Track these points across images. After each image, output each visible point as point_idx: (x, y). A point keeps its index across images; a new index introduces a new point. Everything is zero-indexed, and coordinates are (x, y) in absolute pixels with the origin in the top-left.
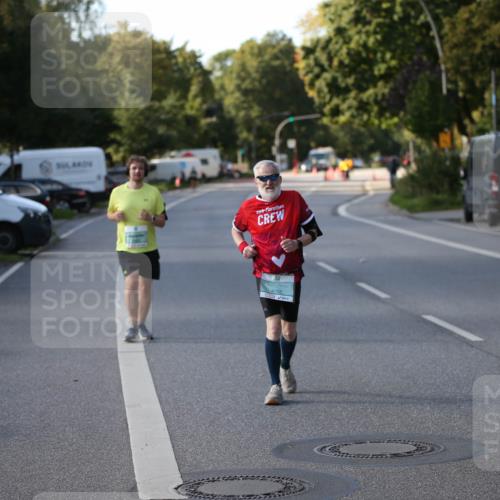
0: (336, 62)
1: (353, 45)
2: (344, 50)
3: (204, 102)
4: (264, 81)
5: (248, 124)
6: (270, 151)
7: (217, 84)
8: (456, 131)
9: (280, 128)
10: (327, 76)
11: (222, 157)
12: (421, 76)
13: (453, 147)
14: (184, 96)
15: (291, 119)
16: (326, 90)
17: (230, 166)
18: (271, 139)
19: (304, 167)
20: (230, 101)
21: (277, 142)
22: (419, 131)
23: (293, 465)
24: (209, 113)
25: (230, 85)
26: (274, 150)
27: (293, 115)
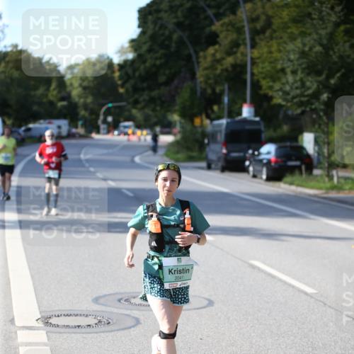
0: (137, 74)
1: (148, 64)
2: (142, 67)
3: (59, 92)
4: (95, 82)
5: (86, 107)
6: (97, 123)
7: (68, 83)
8: (204, 116)
9: (104, 109)
10: (132, 82)
11: (70, 125)
12: (185, 85)
13: (202, 125)
14: (48, 89)
15: (110, 105)
16: (130, 89)
17: (74, 130)
18: (98, 116)
19: (116, 133)
20: (75, 93)
21: (102, 117)
22: (183, 115)
23: (103, 308)
24: (63, 99)
25: (76, 84)
26: (100, 122)
27: (111, 102)
